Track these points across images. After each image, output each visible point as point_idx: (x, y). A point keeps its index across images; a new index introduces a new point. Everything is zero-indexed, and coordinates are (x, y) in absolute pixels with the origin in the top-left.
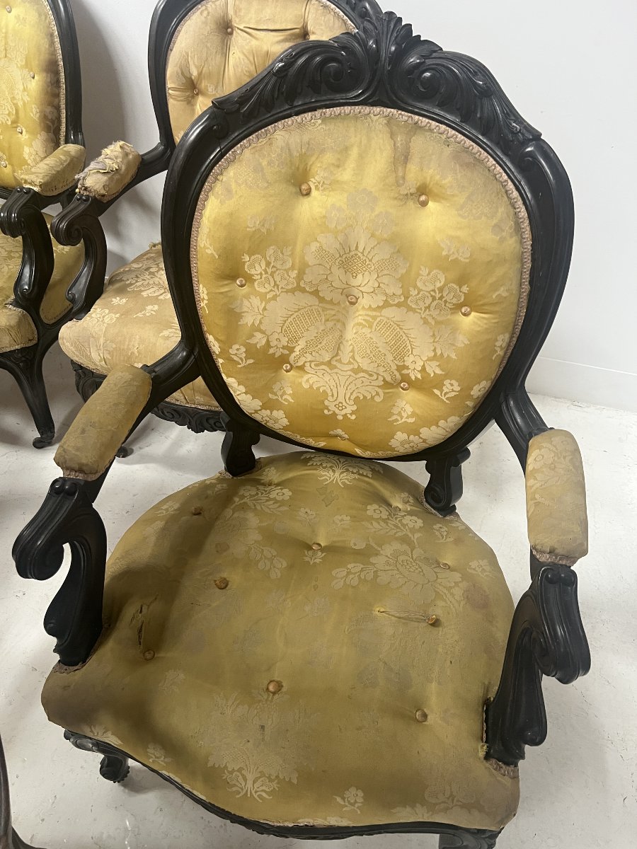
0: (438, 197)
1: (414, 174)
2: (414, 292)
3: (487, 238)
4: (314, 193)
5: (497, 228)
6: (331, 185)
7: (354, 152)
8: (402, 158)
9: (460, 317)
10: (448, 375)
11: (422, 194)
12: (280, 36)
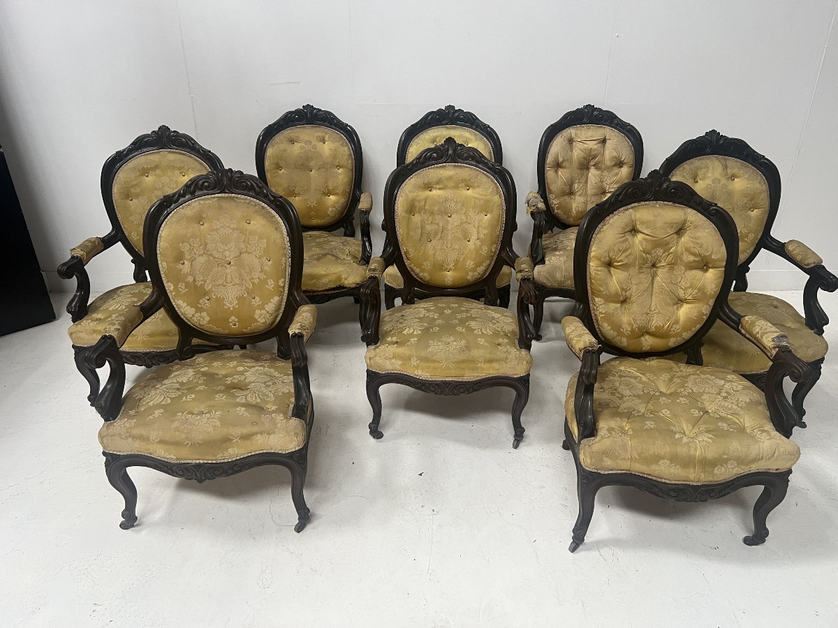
0: (737, 177)
1: (729, 171)
2: (736, 206)
3: (758, 185)
4: (699, 181)
5: (760, 183)
6: (703, 179)
7: (711, 168)
8: (726, 167)
9: (750, 213)
10: (749, 232)
11: (733, 177)
12: (596, 142)
